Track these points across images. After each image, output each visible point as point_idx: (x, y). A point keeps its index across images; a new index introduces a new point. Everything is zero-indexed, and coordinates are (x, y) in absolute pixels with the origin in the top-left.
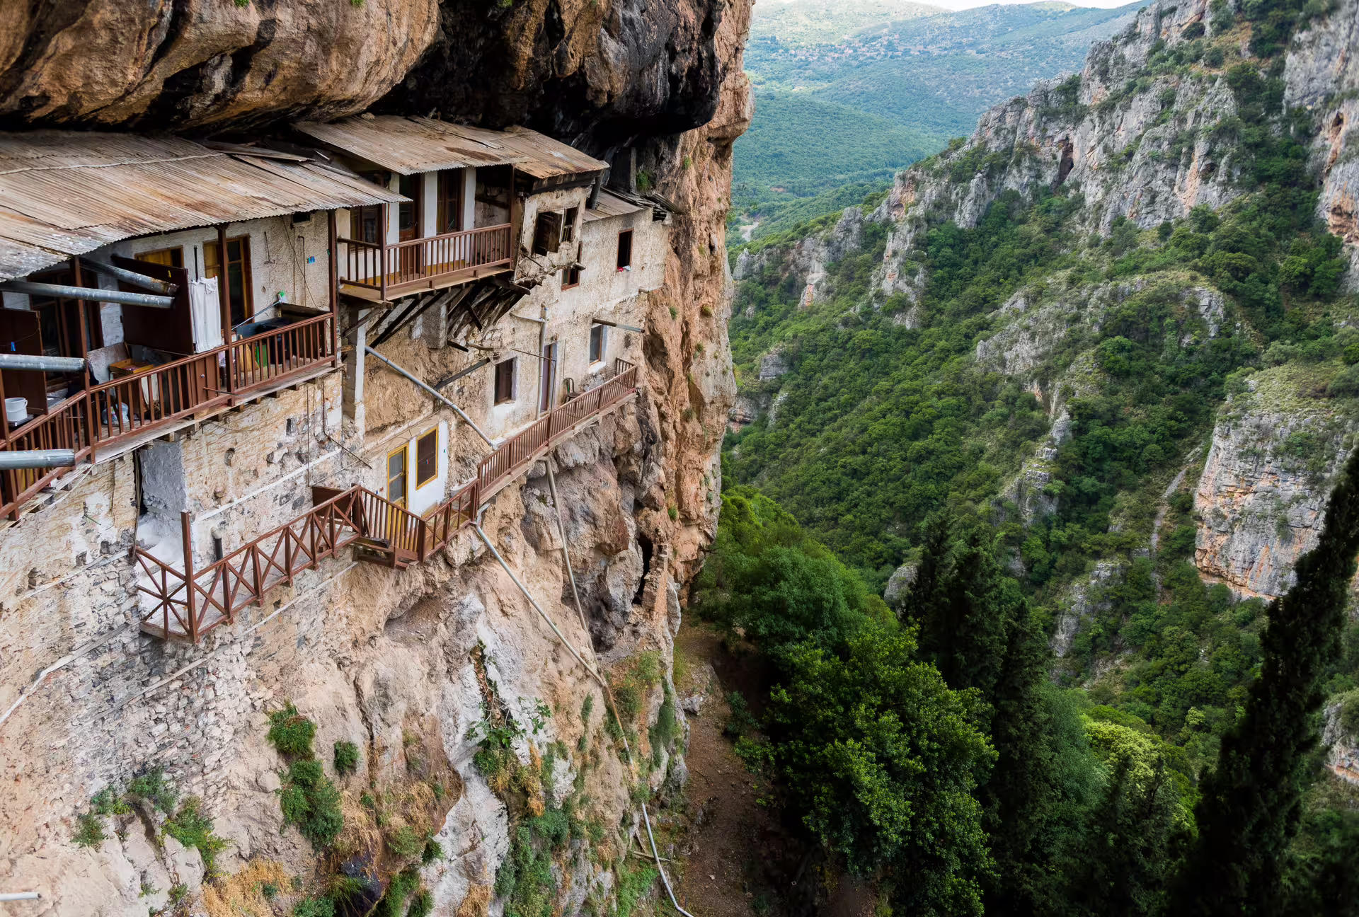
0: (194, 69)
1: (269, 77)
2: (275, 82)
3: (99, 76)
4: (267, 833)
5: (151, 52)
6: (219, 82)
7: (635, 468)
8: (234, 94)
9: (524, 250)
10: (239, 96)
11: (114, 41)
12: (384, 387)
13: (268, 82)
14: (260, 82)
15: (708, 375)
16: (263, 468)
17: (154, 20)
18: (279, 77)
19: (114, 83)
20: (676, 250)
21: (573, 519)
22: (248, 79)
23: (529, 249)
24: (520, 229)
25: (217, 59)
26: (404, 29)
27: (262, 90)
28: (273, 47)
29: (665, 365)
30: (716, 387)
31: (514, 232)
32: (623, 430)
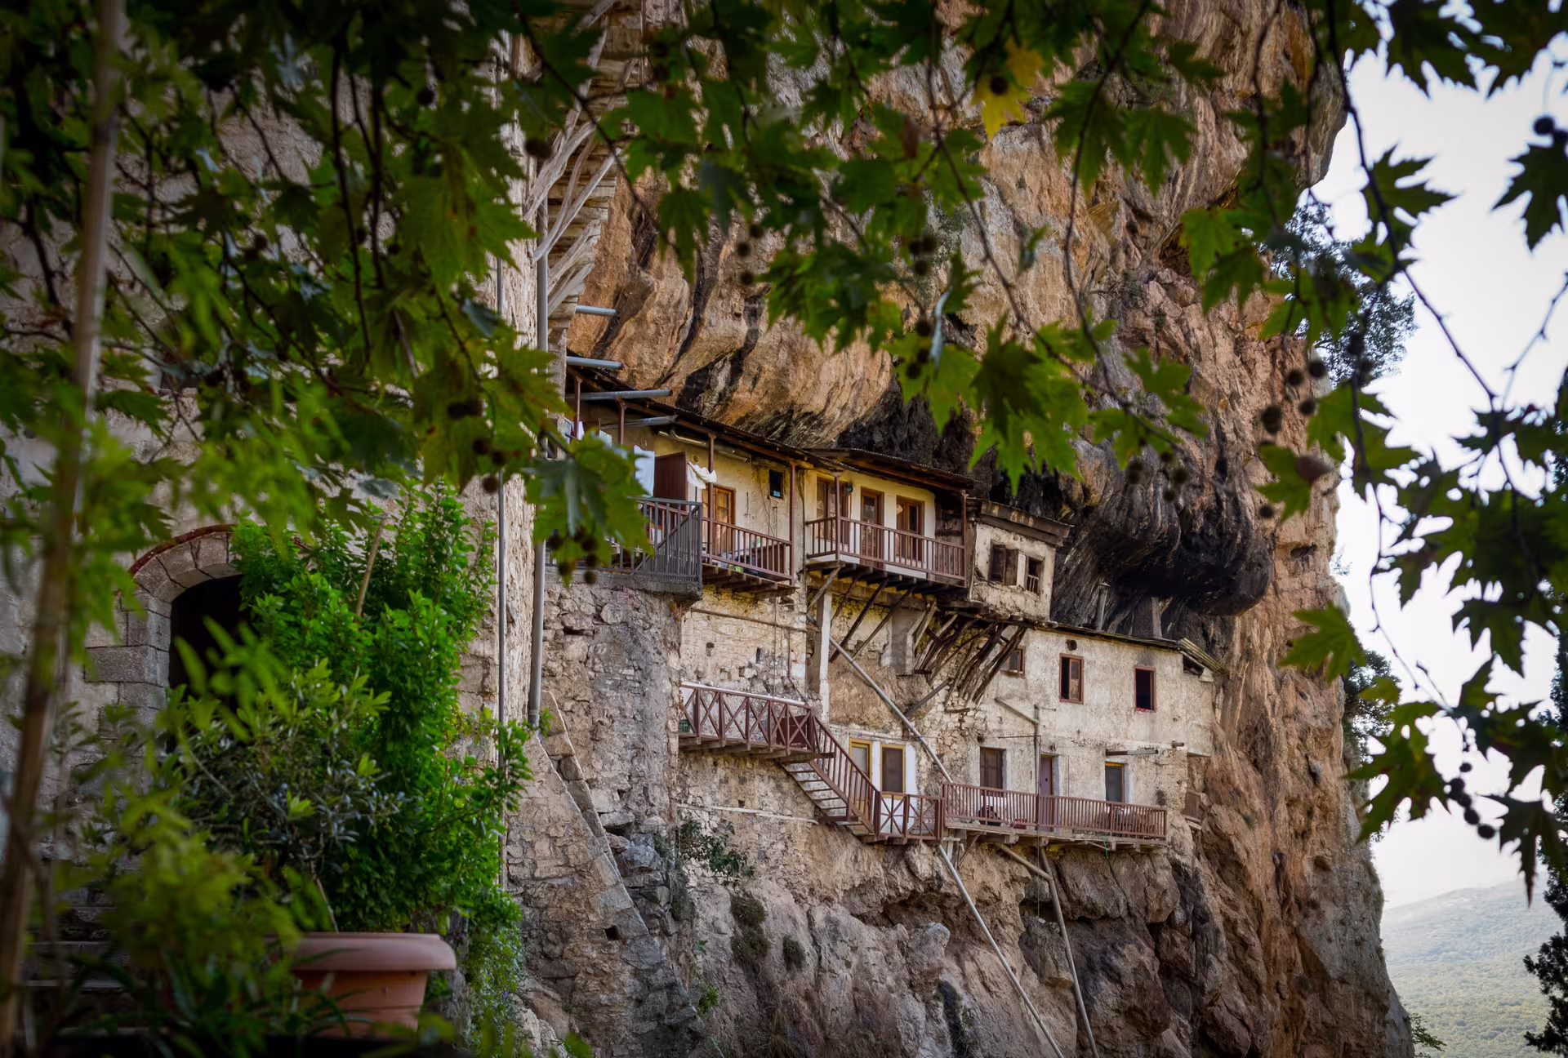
0: (706, 369)
1: (755, 380)
2: (759, 385)
3: (647, 360)
4: (718, 961)
5: (679, 345)
6: (721, 380)
7: (1181, 951)
8: (732, 392)
9: (979, 574)
10: (735, 395)
11: (658, 333)
12: (850, 687)
13: (754, 384)
14: (749, 384)
15: (1330, 940)
16: (735, 676)
17: (681, 321)
18: (762, 380)
19: (655, 366)
20: (1255, 764)
21: (1092, 969)
22: (741, 381)
23: (985, 573)
24: (973, 551)
25: (720, 363)
26: (861, 369)
27: (751, 391)
28: (757, 351)
29: (1244, 885)
30: (1345, 959)
31: (967, 554)
32: (1156, 885)
